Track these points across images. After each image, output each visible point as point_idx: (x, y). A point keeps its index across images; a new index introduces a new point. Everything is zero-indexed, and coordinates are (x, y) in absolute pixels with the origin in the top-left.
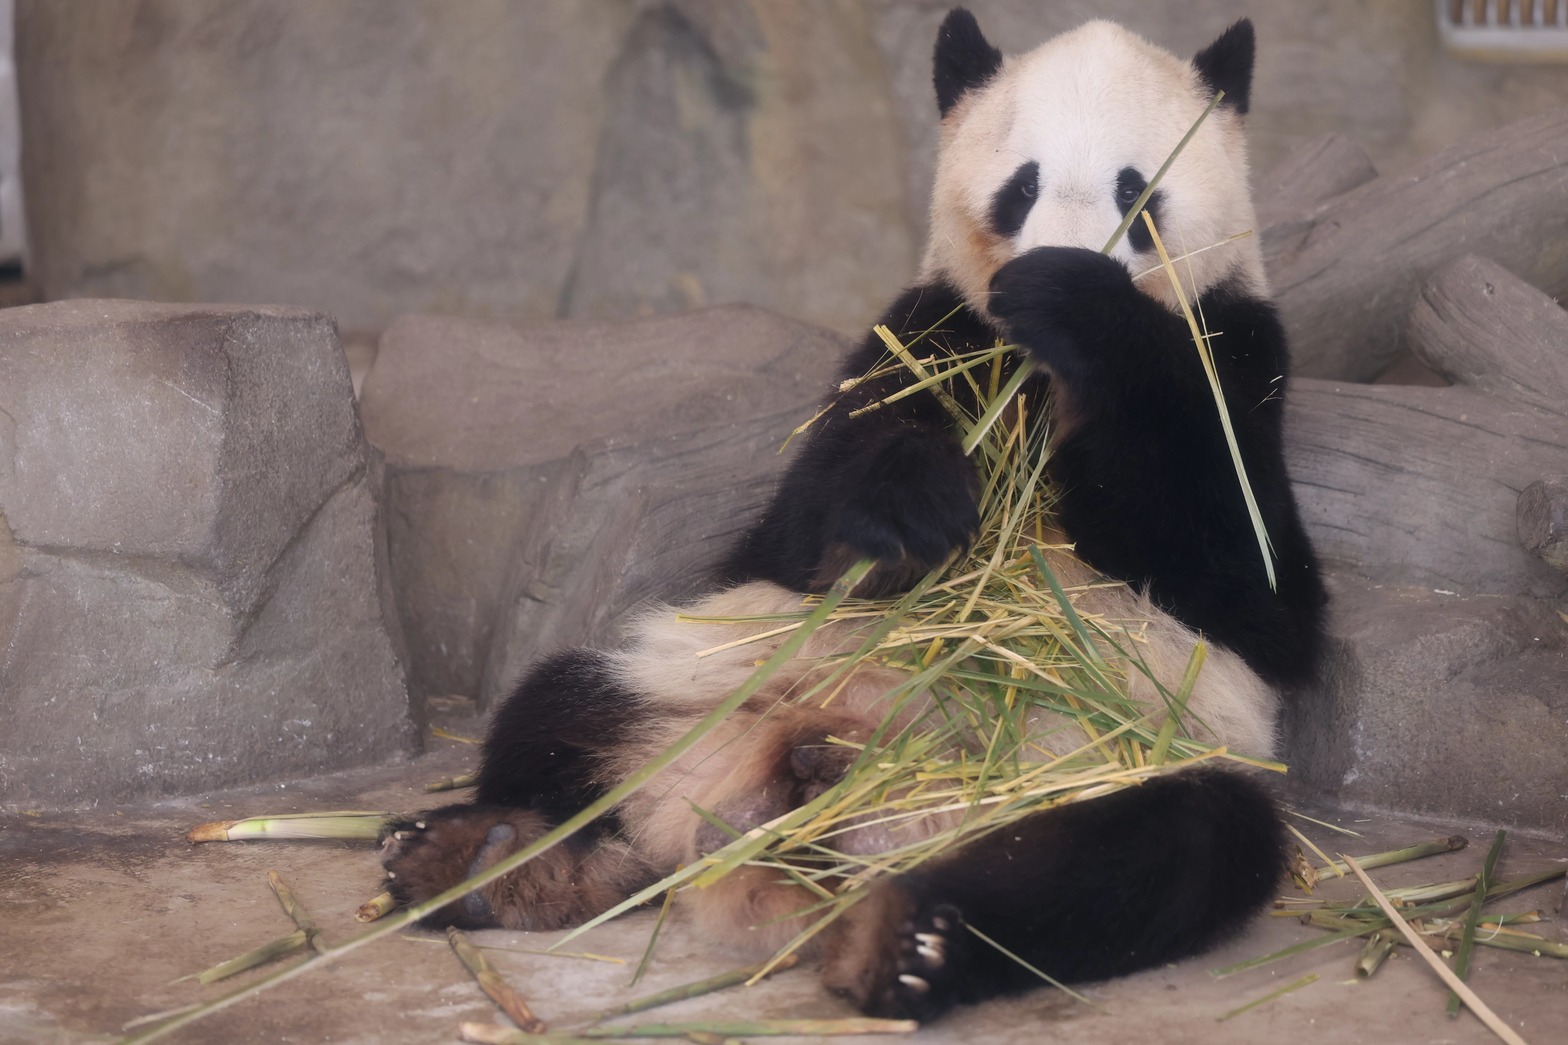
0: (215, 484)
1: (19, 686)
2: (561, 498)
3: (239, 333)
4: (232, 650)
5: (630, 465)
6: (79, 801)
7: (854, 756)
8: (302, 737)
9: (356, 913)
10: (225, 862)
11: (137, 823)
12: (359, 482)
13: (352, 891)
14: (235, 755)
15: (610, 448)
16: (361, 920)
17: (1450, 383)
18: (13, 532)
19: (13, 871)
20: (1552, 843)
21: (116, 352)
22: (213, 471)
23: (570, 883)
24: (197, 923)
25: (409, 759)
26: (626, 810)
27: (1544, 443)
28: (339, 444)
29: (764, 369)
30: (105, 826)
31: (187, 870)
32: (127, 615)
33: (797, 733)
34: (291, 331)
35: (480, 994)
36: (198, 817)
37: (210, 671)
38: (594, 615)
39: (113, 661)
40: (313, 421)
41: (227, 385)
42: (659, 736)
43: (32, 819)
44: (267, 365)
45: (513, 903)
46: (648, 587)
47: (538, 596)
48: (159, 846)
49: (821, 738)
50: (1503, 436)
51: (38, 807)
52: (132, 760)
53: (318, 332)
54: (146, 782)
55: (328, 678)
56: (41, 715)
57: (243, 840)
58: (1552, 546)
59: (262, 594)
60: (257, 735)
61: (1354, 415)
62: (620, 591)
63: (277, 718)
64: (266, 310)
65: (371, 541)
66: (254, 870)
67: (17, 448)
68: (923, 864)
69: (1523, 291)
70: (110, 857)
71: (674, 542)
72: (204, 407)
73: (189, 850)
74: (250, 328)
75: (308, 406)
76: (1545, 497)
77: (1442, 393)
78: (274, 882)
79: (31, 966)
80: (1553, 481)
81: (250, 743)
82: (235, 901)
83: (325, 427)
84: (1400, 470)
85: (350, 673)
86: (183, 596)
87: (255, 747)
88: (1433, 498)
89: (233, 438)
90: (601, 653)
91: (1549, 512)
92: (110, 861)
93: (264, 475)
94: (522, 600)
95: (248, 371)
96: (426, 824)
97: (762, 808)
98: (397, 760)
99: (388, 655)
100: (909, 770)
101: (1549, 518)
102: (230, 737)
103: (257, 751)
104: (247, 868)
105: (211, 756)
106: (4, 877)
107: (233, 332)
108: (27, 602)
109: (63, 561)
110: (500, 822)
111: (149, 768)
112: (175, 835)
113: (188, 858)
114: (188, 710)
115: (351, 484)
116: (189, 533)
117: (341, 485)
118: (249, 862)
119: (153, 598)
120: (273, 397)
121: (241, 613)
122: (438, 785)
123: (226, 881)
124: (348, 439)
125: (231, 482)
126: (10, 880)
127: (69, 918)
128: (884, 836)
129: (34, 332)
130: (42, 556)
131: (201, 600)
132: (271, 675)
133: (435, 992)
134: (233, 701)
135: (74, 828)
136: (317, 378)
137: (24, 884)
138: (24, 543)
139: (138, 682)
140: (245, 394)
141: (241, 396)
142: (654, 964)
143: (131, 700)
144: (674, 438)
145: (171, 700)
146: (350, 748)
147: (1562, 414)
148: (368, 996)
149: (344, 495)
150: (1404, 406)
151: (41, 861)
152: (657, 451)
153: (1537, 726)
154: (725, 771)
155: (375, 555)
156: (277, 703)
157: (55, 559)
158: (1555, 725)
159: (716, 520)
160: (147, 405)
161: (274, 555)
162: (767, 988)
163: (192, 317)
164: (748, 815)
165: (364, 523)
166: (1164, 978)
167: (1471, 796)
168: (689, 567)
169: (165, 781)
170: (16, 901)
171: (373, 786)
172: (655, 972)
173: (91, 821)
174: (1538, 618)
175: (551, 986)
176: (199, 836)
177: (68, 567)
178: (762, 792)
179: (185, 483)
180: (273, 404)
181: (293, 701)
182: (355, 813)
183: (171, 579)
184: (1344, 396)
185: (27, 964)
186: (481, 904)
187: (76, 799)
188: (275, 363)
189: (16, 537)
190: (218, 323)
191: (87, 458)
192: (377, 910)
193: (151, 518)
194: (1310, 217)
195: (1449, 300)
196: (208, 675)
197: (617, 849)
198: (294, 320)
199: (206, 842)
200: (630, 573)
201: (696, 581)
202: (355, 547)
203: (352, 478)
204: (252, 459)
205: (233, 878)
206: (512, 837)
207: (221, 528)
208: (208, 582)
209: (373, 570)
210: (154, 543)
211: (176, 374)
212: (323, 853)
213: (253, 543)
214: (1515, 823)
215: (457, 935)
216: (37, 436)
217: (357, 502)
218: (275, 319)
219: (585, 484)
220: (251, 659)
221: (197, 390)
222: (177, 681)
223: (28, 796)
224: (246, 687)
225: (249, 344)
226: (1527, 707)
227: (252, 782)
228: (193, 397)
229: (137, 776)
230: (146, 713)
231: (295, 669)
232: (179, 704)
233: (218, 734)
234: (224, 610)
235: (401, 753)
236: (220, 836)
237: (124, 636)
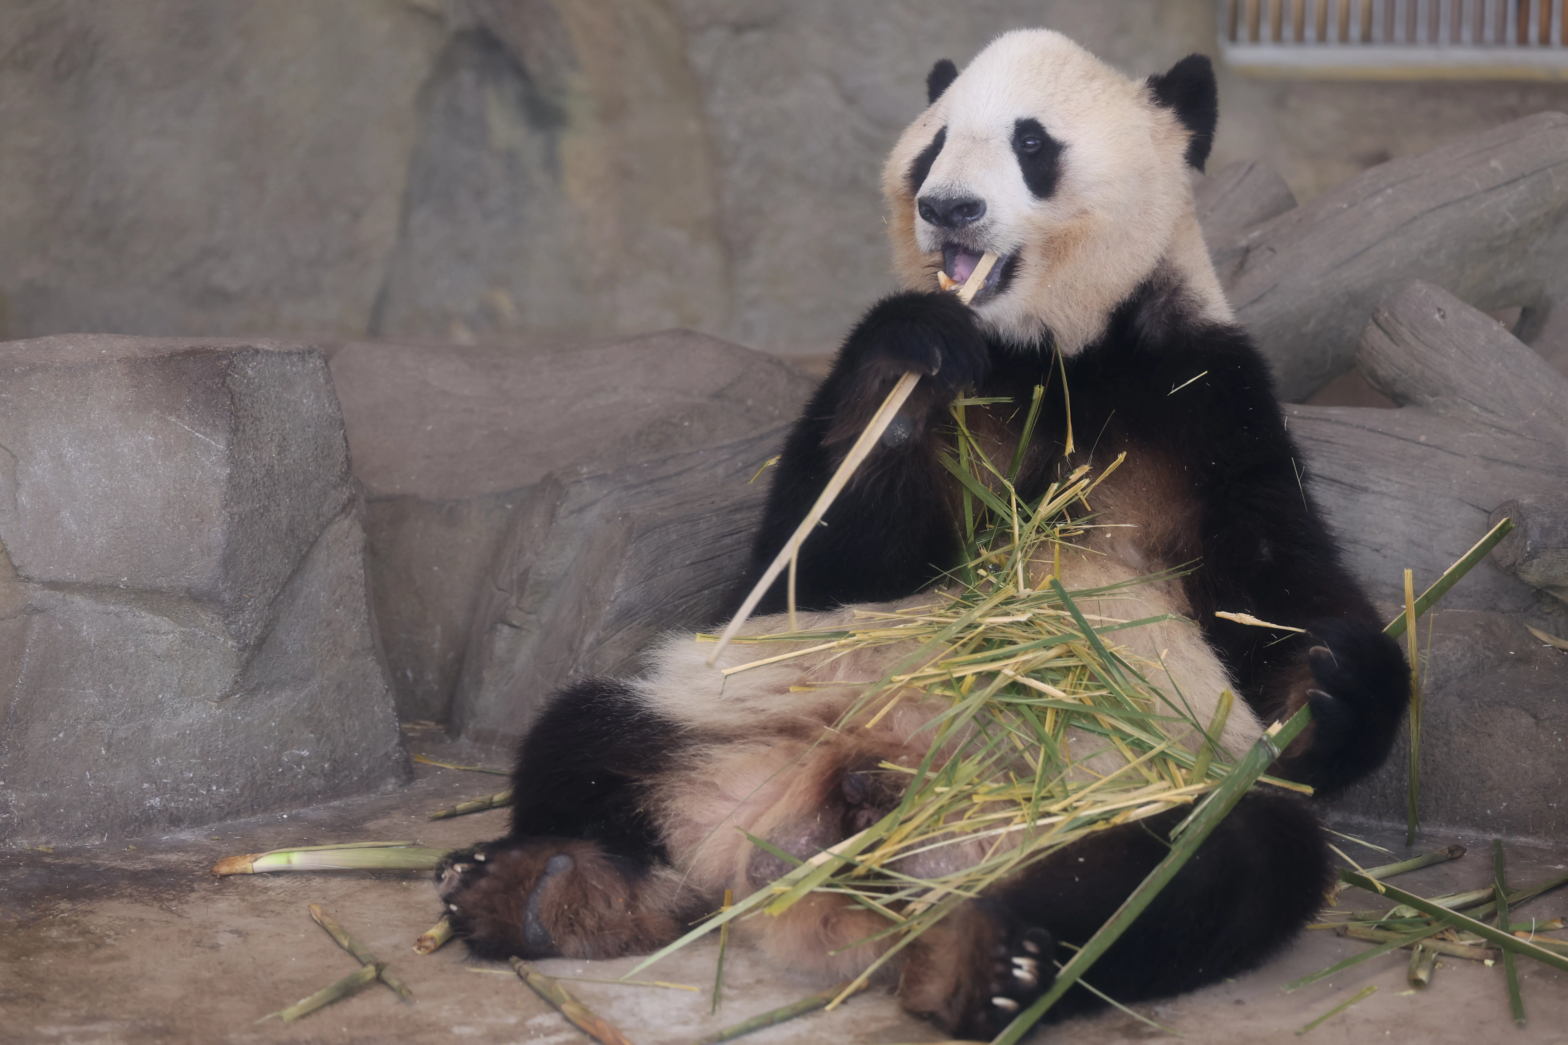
0: (222, 518)
1: (27, 723)
2: (536, 525)
3: (240, 367)
4: (236, 682)
5: (605, 492)
6: (89, 835)
7: (907, 781)
8: (300, 768)
9: (414, 945)
10: (258, 896)
11: (152, 857)
12: (349, 514)
13: (397, 923)
14: (237, 787)
15: (585, 476)
16: (419, 952)
17: (1400, 406)
18: (16, 569)
19: (47, 909)
20: (1542, 850)
21: (117, 387)
22: (219, 506)
23: (627, 911)
24: (254, 959)
25: (401, 786)
26: (673, 837)
27: (1505, 463)
28: (333, 476)
29: (718, 395)
30: (122, 860)
31: (222, 905)
32: (132, 650)
33: (850, 759)
34: (287, 365)
35: (567, 1025)
36: (212, 850)
37: (213, 704)
38: (582, 641)
39: (119, 696)
40: (309, 454)
41: (231, 420)
42: (703, 763)
43: (47, 855)
44: (267, 399)
45: (573, 932)
46: (637, 613)
47: (515, 622)
48: (184, 881)
49: (874, 763)
50: (1464, 456)
51: (48, 842)
52: (140, 793)
53: (311, 365)
54: (154, 815)
55: (324, 708)
56: (50, 751)
57: (268, 872)
58: (1529, 563)
59: (266, 626)
60: (258, 766)
61: (1315, 437)
62: (609, 617)
63: (277, 749)
64: (263, 345)
65: (362, 571)
66: (290, 903)
67: (19, 484)
68: (990, 885)
69: (1472, 315)
70: (140, 892)
71: (660, 569)
72: (209, 442)
73: (217, 884)
74: (250, 362)
75: (305, 439)
76: (1521, 516)
77: (1397, 414)
78: (319, 916)
79: (104, 1006)
80: (1527, 500)
81: (252, 774)
82: (284, 935)
83: (320, 459)
84: (1365, 490)
85: (345, 702)
86: (188, 630)
87: (256, 778)
88: (1398, 517)
89: (238, 472)
90: (623, 682)
91: (1526, 530)
92: (142, 897)
93: (266, 509)
94: (499, 626)
95: (250, 405)
96: (485, 856)
97: (817, 834)
98: (390, 787)
99: (379, 683)
100: (965, 794)
101: (1525, 535)
102: (232, 769)
103: (259, 782)
104: (282, 901)
105: (214, 788)
106: (41, 915)
107: (235, 367)
108: (34, 638)
109: (67, 596)
110: (559, 853)
111: (156, 802)
112: (196, 869)
113: (217, 891)
114: (192, 743)
115: (343, 515)
116: (197, 567)
117: (335, 516)
118: (282, 895)
119: (157, 632)
120: (273, 431)
121: (246, 645)
122: (442, 813)
123: (266, 914)
124: (341, 471)
125: (237, 516)
126: (47, 918)
127: (122, 957)
128: (945, 860)
129: (33, 369)
130: (46, 592)
131: (206, 633)
133: (521, 1023)
134: (235, 732)
135: (92, 864)
136: (312, 411)
137: (64, 922)
138: (28, 579)
139: (143, 716)
140: (247, 429)
141: (244, 431)
142: (726, 991)
143: (137, 734)
144: (646, 465)
145: (176, 733)
146: (346, 776)
147: (1520, 435)
148: (456, 1030)
149: (336, 526)
150: (1364, 428)
151: (71, 898)
152: (630, 479)
153: (1524, 738)
154: (777, 798)
155: (365, 585)
156: (277, 734)
157: (59, 595)
158: (1542, 736)
159: (699, 546)
160: (150, 440)
161: (277, 588)
162: (846, 1013)
163: (192, 353)
164: (803, 840)
165: (355, 554)
166: (1228, 993)
167: (1459, 806)
168: (675, 592)
169: (172, 814)
170: (63, 940)
171: (374, 815)
172: (731, 999)
173: (106, 855)
174: (1509, 632)
175: (633, 1015)
176: (224, 869)
177: (73, 603)
178: (816, 817)
179: (191, 518)
180: (273, 438)
181: (292, 732)
182: (381, 844)
183: (177, 613)
184: (1303, 418)
185: (100, 1004)
186: (542, 934)
187: (86, 833)
188: (273, 397)
189: (20, 573)
190: (219, 358)
191: (90, 494)
192: (435, 943)
193: (158, 553)
194: (1243, 243)
195: (1402, 325)
196: (211, 708)
197: (669, 876)
198: (290, 353)
199: (231, 875)
200: (619, 600)
201: (681, 606)
202: (347, 578)
203: (345, 509)
204: (255, 493)
205: (272, 911)
206: (571, 867)
207: (228, 561)
208: (215, 616)
209: (364, 600)
210: (161, 578)
211: (179, 409)
212: (351, 884)
213: (257, 576)
214: (1504, 831)
215: (525, 966)
216: (39, 472)
217: (348, 532)
218: (272, 353)
219: (562, 511)
220: (252, 692)
221: (201, 425)
222: (181, 714)
223: (38, 832)
224: (248, 719)
225: (250, 379)
226: (1513, 719)
227: (254, 813)
228: (197, 432)
229: (145, 809)
230: (152, 746)
231: (294, 700)
232: (183, 737)
233: (221, 766)
234: (230, 643)
235: (393, 780)
236: (246, 868)
237: (129, 671)
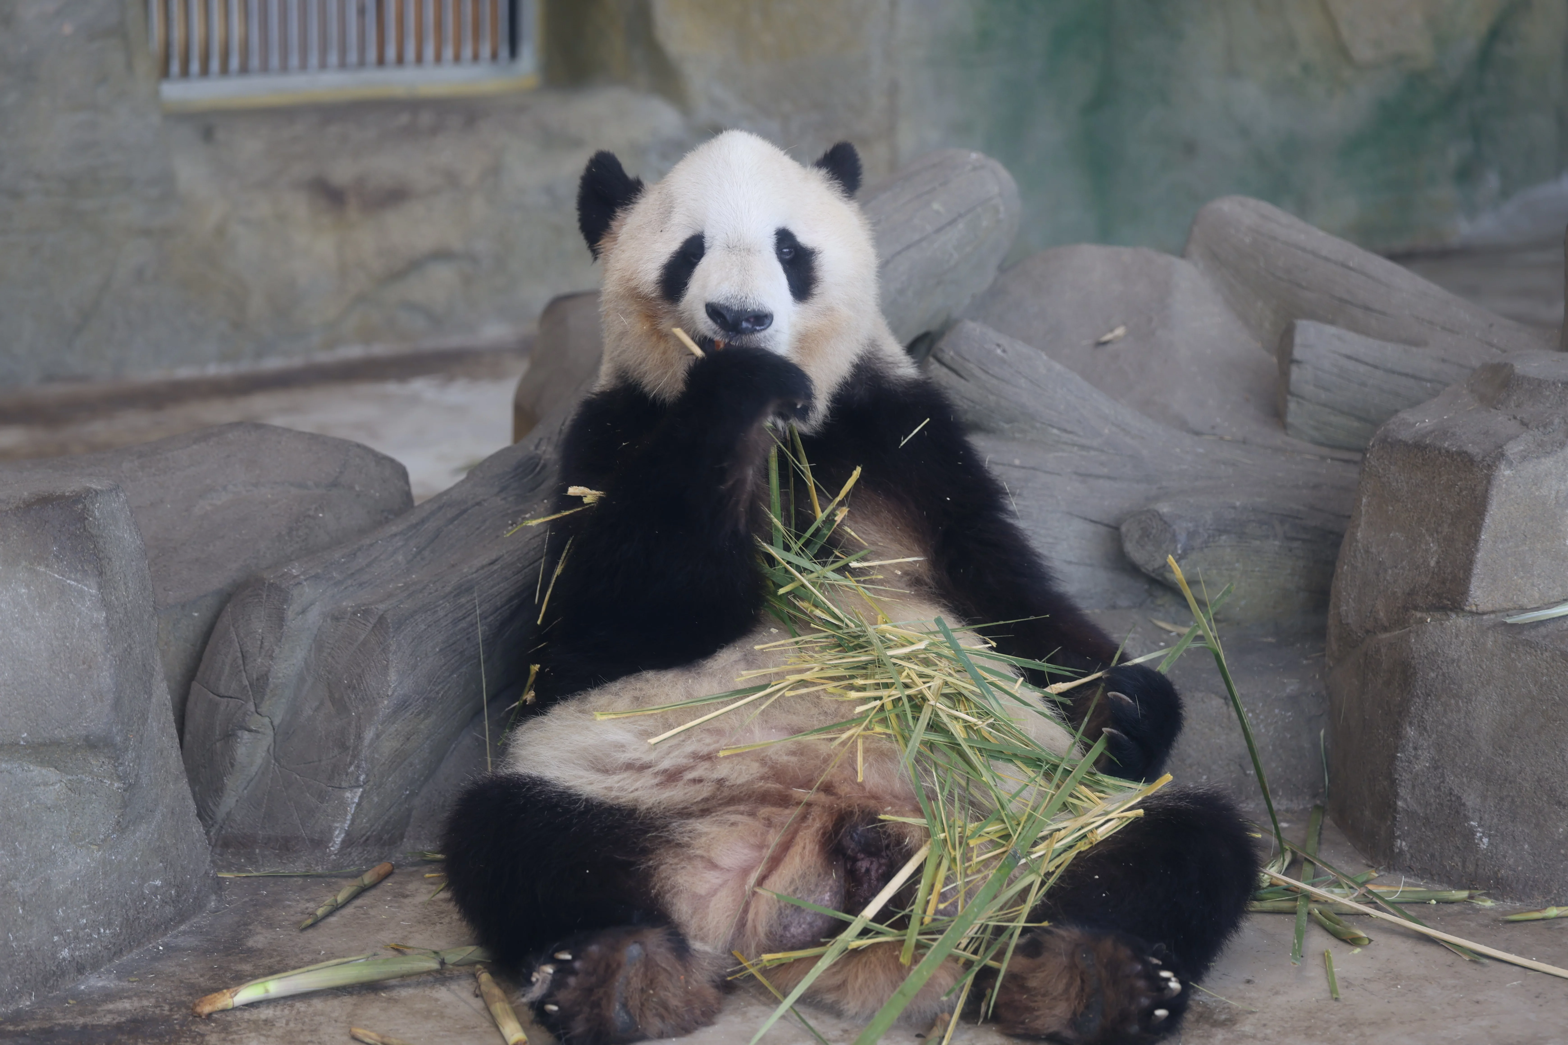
0: (108, 662)
3: (90, 509)
4: (116, 823)
5: (320, 591)
6: (20, 997)
8: (157, 898)
14: (117, 926)
15: (302, 577)
22: (103, 650)
27: (1098, 477)
29: (335, 484)
32: (27, 805)
37: (96, 847)
39: (24, 853)
40: (137, 588)
41: (97, 564)
44: (110, 539)
47: (253, 727)
49: (875, 817)
52: (52, 947)
54: (66, 966)
55: (166, 836)
57: (244, 1005)
60: (129, 902)
63: (140, 882)
71: (419, 659)
72: (81, 588)
74: (95, 504)
75: (133, 574)
76: (1162, 522)
80: (1166, 509)
81: (126, 912)
83: (143, 592)
85: (176, 827)
86: (74, 777)
87: (129, 915)
89: (110, 615)
91: (1174, 535)
94: (239, 733)
95: (104, 546)
96: (571, 955)
97: (835, 889)
99: (192, 805)
102: (112, 909)
103: (131, 918)
105: (102, 930)
107: (87, 510)
110: (634, 942)
111: (65, 953)
114: (82, 889)
116: (92, 714)
119: (46, 784)
120: (119, 570)
121: (131, 785)
122: (309, 921)
131: (93, 778)
132: (135, 841)
134: (111, 873)
136: (130, 545)
139: (43, 869)
140: (106, 570)
141: (104, 573)
145: (69, 882)
147: (1102, 451)
152: (336, 575)
156: (139, 868)
160: (24, 593)
161: (144, 724)
164: (827, 896)
169: (77, 963)
176: (206, 1009)
178: (831, 874)
179: (78, 665)
180: (120, 576)
181: (149, 864)
182: (345, 960)
183: (66, 763)
186: (628, 1021)
187: (17, 996)
188: (112, 536)
190: (75, 502)
193: (52, 705)
195: (968, 361)
196: (93, 852)
199: (214, 1013)
204: (122, 633)
206: (644, 954)
207: (117, 705)
208: (105, 760)
210: (59, 729)
211: (47, 558)
213: (134, 715)
218: (103, 492)
219: (290, 614)
220: (125, 829)
221: (71, 572)
222: (70, 862)
224: (119, 857)
225: (98, 520)
228: (68, 579)
229: (58, 963)
230: (54, 899)
231: (149, 832)
232: (75, 885)
233: (104, 907)
234: (116, 785)
235: (214, 897)
236: (227, 1005)
237: (28, 827)
